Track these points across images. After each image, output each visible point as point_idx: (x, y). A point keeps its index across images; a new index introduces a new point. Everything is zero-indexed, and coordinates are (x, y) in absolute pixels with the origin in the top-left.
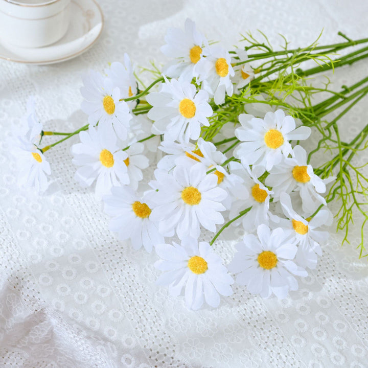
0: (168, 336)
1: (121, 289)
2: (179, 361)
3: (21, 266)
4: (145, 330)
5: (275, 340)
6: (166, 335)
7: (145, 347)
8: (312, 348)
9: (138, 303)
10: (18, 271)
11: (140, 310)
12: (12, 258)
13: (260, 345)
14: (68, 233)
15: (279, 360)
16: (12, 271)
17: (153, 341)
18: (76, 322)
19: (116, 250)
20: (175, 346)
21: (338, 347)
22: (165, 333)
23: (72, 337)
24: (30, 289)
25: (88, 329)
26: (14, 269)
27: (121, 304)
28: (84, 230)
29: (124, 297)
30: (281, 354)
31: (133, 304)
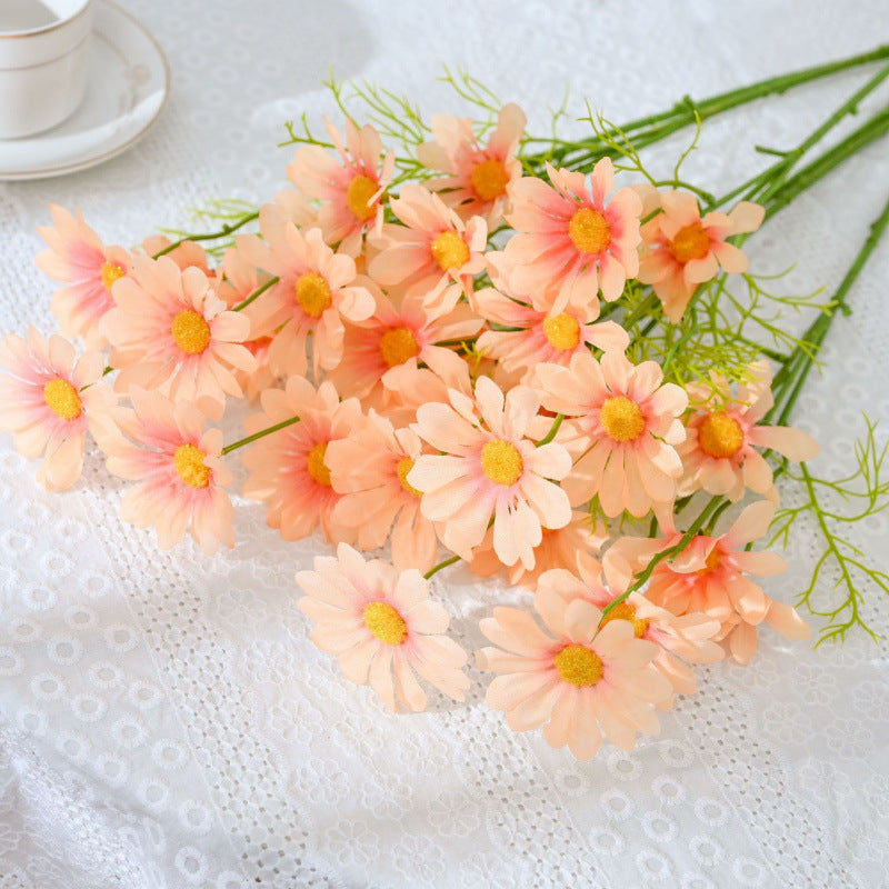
0: (292, 809)
1: (186, 695)
2: (314, 870)
4: (237, 791)
5: (551, 834)
6: (288, 807)
7: (234, 830)
8: (639, 858)
9: (226, 728)
11: (229, 746)
14: (70, 556)
15: (557, 883)
17: (256, 819)
18: (73, 766)
19: (182, 604)
20: (306, 834)
21: (700, 860)
22: (285, 804)
23: (62, 804)
25: (98, 783)
27: (185, 727)
28: (109, 551)
29: (192, 712)
30: (561, 869)
31: (213, 731)
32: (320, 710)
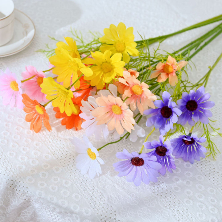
0: (110, 206)
1: (77, 181)
2: (119, 220)
3: (13, 173)
4: (95, 204)
5: (175, 202)
7: (97, 214)
8: (197, 205)
9: (89, 188)
10: (12, 176)
11: (91, 193)
12: (7, 169)
13: (166, 206)
14: (39, 151)
15: (179, 214)
16: (8, 177)
17: (102, 210)
18: (53, 204)
19: (70, 159)
20: (115, 212)
21: (212, 203)
22: (108, 205)
24: (21, 186)
25: (60, 207)
26: (9, 176)
27: (79, 190)
28: (48, 148)
29: (79, 185)
30: (179, 211)
31: (86, 190)
32: (111, 180)
